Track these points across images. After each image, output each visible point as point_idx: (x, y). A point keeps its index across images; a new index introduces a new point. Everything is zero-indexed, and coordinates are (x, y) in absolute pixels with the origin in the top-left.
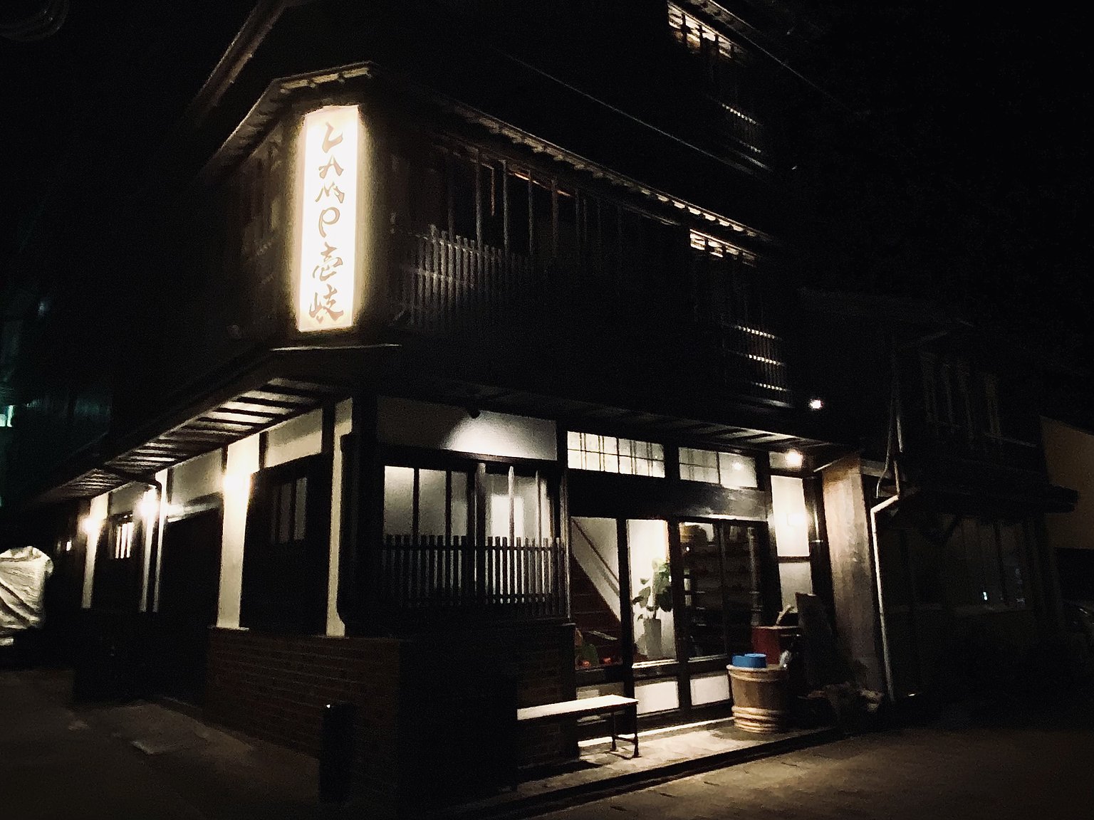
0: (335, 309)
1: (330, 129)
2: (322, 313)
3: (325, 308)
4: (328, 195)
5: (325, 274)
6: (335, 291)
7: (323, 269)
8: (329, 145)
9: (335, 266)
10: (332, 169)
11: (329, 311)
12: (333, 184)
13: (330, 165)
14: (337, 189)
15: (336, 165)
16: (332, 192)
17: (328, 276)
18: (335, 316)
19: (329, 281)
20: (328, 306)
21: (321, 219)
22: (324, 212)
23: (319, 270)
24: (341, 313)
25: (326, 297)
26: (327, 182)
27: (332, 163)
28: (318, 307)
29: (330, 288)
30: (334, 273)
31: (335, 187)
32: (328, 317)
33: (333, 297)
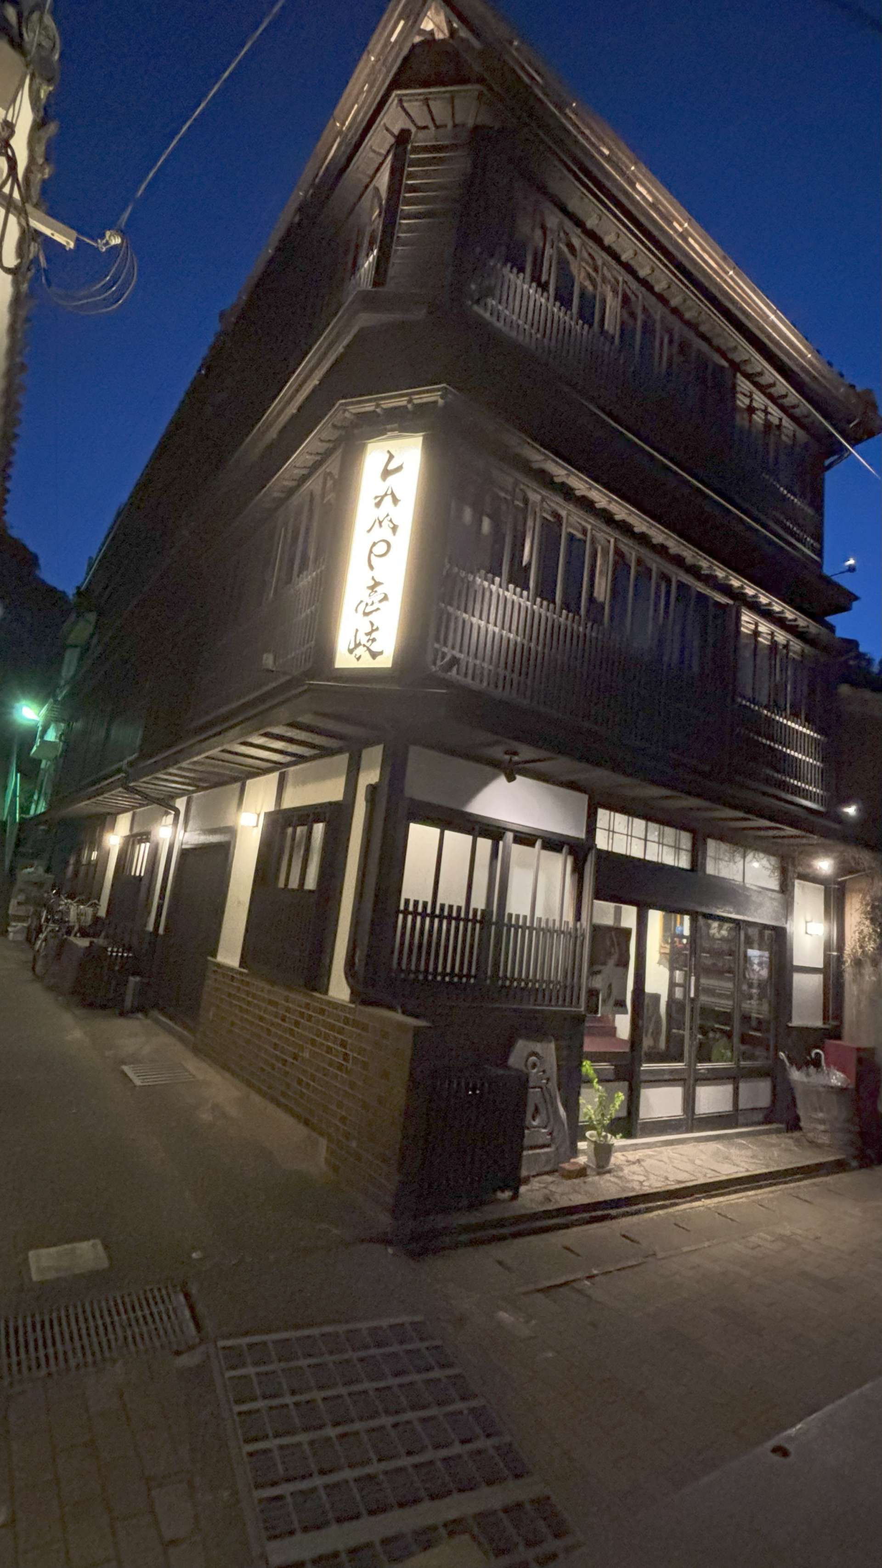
0: (375, 648)
1: (391, 457)
2: (361, 651)
3: (364, 646)
4: (381, 526)
5: (368, 610)
6: (377, 629)
7: (367, 604)
8: (386, 473)
9: (381, 601)
10: (388, 500)
11: (368, 649)
12: (388, 515)
13: (386, 494)
14: (391, 521)
15: (393, 494)
16: (386, 523)
17: (371, 612)
18: (374, 655)
19: (371, 617)
20: (368, 644)
21: (371, 552)
22: (374, 544)
23: (363, 605)
24: (381, 653)
25: (367, 634)
26: (381, 513)
27: (389, 492)
28: (357, 645)
29: (372, 624)
30: (378, 609)
31: (389, 518)
32: (366, 656)
33: (374, 635)
